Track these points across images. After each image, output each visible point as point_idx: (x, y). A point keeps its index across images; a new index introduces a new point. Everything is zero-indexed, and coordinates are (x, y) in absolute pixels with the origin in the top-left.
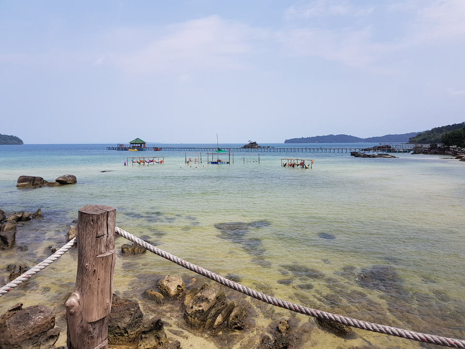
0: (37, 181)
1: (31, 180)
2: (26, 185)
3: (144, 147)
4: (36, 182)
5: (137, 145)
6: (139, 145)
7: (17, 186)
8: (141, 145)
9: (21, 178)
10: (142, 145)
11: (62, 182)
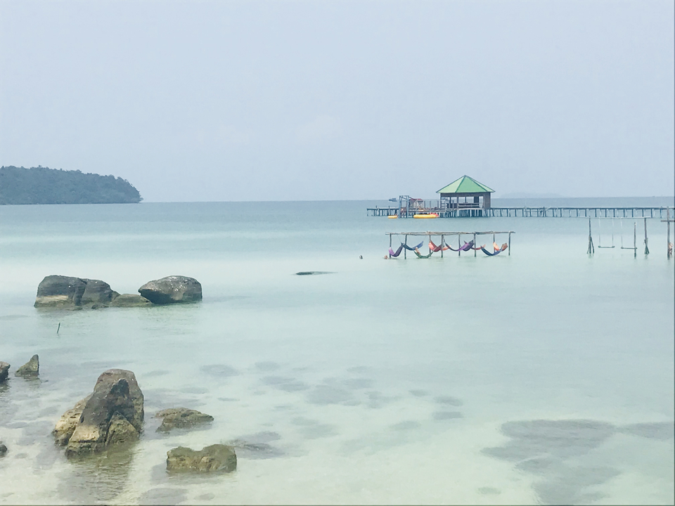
0: (92, 291)
1: (72, 290)
2: (60, 302)
3: (487, 205)
4: (86, 296)
5: (462, 200)
6: (471, 199)
7: (37, 305)
8: (477, 200)
9: (49, 282)
10: (481, 198)
11: (156, 297)
